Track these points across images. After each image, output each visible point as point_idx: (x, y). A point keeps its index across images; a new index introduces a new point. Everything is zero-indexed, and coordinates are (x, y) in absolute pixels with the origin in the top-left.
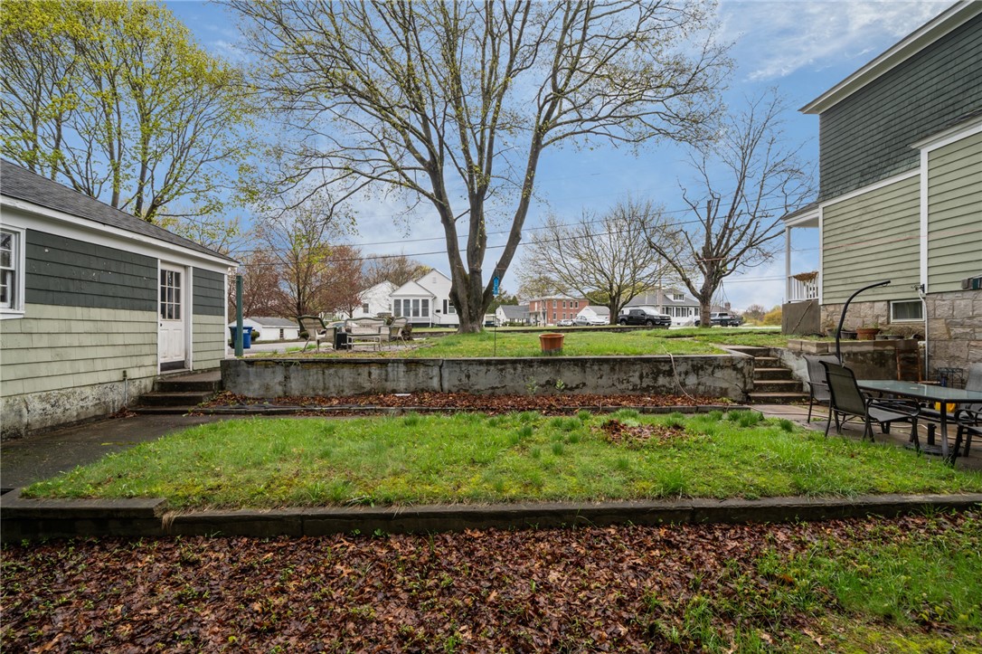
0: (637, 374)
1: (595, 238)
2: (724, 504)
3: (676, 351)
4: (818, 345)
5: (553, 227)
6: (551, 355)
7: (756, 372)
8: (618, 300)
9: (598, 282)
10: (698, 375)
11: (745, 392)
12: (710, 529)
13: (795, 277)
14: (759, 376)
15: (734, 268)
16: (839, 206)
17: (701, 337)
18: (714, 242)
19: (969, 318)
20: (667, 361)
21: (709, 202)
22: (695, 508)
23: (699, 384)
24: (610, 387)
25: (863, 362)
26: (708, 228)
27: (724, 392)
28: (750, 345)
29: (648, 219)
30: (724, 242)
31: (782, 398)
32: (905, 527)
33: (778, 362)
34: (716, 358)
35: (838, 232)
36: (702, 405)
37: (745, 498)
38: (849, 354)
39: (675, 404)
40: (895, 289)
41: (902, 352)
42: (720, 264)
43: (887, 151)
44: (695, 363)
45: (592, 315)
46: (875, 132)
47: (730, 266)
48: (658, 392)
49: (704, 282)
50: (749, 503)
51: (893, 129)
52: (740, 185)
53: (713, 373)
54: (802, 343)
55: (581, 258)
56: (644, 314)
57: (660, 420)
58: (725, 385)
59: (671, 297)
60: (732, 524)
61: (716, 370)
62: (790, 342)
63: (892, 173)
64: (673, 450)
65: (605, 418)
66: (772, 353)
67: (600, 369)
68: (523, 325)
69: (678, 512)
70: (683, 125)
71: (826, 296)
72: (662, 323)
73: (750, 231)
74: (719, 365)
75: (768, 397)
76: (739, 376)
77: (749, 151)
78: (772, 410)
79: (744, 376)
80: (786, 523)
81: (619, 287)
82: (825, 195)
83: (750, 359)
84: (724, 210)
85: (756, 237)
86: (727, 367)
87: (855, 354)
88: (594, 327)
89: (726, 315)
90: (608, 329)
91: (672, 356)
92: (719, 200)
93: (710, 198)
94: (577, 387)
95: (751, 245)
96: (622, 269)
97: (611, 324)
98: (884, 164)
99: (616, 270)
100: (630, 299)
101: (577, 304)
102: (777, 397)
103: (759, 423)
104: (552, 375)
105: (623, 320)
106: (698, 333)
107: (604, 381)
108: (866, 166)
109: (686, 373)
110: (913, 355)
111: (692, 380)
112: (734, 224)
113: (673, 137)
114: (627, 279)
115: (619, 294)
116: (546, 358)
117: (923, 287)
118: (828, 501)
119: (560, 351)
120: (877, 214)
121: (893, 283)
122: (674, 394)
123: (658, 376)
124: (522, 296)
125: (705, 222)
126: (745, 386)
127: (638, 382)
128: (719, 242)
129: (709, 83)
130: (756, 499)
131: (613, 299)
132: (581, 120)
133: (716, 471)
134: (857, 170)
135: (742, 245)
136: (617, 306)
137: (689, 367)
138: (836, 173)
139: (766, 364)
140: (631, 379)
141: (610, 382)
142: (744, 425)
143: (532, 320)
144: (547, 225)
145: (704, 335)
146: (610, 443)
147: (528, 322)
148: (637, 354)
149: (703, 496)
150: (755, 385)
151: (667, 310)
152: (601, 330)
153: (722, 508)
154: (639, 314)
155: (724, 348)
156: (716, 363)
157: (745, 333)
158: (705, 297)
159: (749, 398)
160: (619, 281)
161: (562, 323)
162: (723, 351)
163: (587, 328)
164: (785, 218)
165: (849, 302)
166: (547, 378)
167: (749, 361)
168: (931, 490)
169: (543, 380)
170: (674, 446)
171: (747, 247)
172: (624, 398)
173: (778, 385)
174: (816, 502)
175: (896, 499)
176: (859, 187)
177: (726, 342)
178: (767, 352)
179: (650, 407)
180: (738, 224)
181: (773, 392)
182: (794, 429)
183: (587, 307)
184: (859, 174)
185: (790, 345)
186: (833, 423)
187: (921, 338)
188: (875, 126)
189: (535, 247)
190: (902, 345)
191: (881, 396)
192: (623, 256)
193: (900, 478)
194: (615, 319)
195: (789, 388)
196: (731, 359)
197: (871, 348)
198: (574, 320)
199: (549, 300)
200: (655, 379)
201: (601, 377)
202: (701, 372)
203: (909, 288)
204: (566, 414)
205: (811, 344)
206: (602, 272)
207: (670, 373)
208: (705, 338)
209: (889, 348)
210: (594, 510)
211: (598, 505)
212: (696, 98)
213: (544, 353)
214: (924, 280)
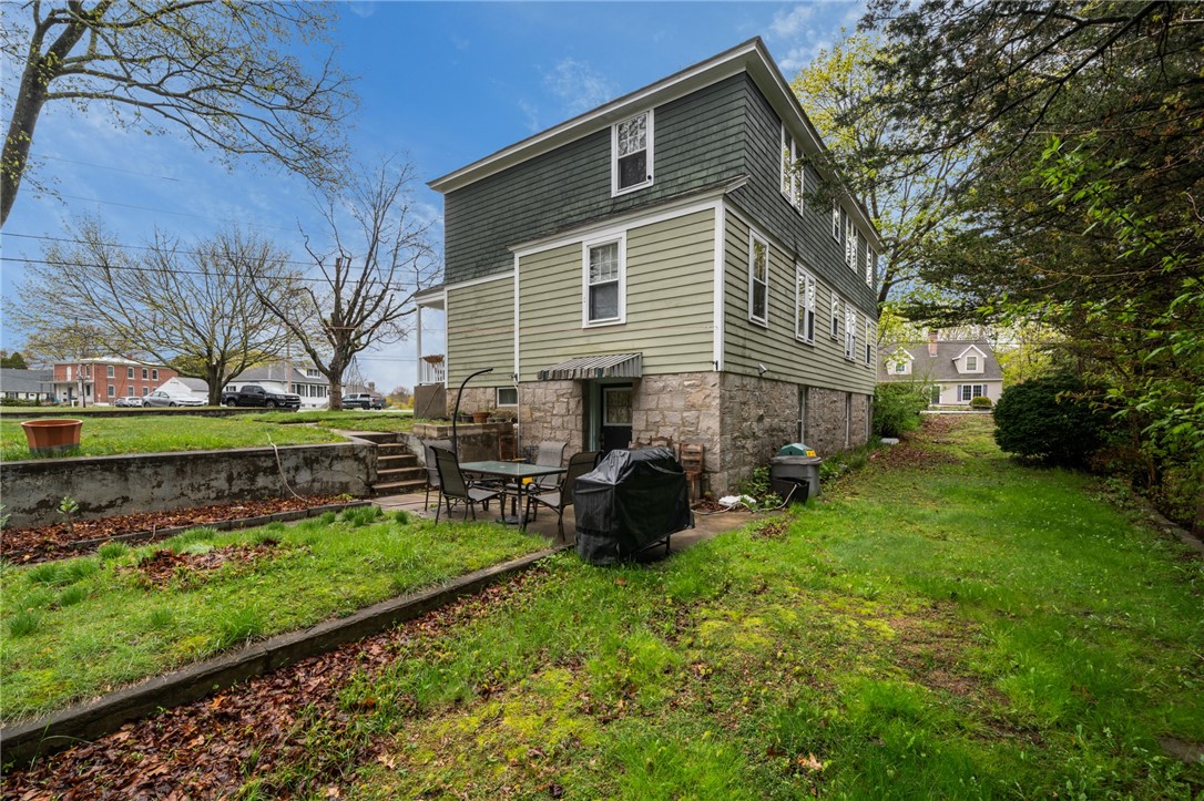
0: (223, 475)
1: (178, 276)
2: (312, 633)
3: (283, 441)
4: (439, 429)
5: (95, 244)
6: (50, 456)
7: (380, 461)
8: (222, 371)
9: (187, 342)
10: (312, 469)
11: (369, 485)
12: (290, 673)
13: (426, 359)
14: (385, 465)
15: (368, 343)
16: (460, 292)
17: (326, 423)
18: (346, 308)
19: (544, 404)
20: (270, 454)
21: (338, 260)
22: (269, 652)
23: (313, 481)
24: (177, 498)
25: (475, 444)
26: (337, 290)
27: (345, 488)
28: (377, 431)
29: (266, 266)
30: (356, 310)
31: (406, 486)
32: (486, 600)
33: (404, 449)
34: (334, 448)
35: (460, 317)
36: (315, 507)
37: (339, 618)
38: (464, 436)
39: (279, 509)
40: (497, 377)
41: (503, 434)
42: (352, 338)
43: (494, 248)
44: (308, 455)
45: (181, 391)
46: (486, 228)
47: (364, 339)
48: (257, 497)
49: (333, 355)
50: (342, 622)
51: (498, 229)
52: (372, 249)
53: (331, 465)
54: (425, 427)
55: (153, 303)
56: (263, 392)
57: (245, 537)
58: (345, 479)
59: (304, 373)
60: (319, 654)
61: (335, 462)
62: (416, 426)
63: (499, 270)
64: (252, 578)
65: (146, 550)
66: (399, 439)
67: (156, 473)
68: (38, 403)
69: (243, 667)
70: (300, 152)
71: (451, 380)
72: (289, 404)
73: (384, 303)
74: (338, 455)
75: (392, 488)
76: (361, 467)
77: (381, 213)
78: (395, 501)
79: (367, 467)
80: (383, 631)
81: (223, 353)
82: (449, 279)
83: (373, 446)
84: (355, 276)
85: (390, 310)
86: (347, 457)
87: (469, 437)
88: (182, 408)
89: (368, 396)
90: (205, 413)
91: (276, 448)
92: (350, 260)
93: (339, 255)
94: (111, 504)
95: (384, 319)
96: (226, 328)
97: (210, 404)
98: (492, 260)
99: (218, 328)
100: (240, 371)
101: (158, 374)
102: (401, 487)
103: (375, 519)
104: (53, 492)
105: (229, 399)
106: (325, 417)
107: (165, 490)
108: (480, 258)
109: (297, 469)
110: (510, 436)
111: (304, 477)
112: (367, 292)
113: (286, 162)
114: (235, 343)
115: (222, 362)
116: (37, 461)
117: (516, 377)
118: (425, 593)
119: (74, 448)
120: (488, 305)
121: (495, 371)
122: (280, 497)
123: (256, 475)
124: (35, 353)
125: (334, 284)
126: (368, 478)
127: (225, 486)
128: (351, 311)
129: (333, 111)
130: (351, 614)
131: (213, 369)
132: (128, 80)
133: (308, 592)
134: (472, 260)
135: (375, 318)
136: (220, 379)
137: (301, 460)
138: (458, 259)
139: (393, 451)
140: (213, 483)
141: (177, 491)
142: (359, 524)
143: (60, 396)
144: (82, 238)
145: (330, 420)
146: (147, 589)
147: (51, 399)
148: (222, 447)
149: (285, 631)
150: (380, 476)
151: (299, 388)
152: (193, 413)
153: (307, 639)
154: (256, 393)
155: (347, 434)
156: (334, 454)
157: (377, 417)
158: (334, 375)
159: (373, 491)
160: (221, 345)
161: (127, 400)
162: (345, 437)
163: (171, 410)
164: (418, 294)
165: (462, 387)
166: (43, 496)
167: (372, 449)
168: (507, 559)
169: (32, 501)
170: (257, 571)
171: (381, 321)
172: (199, 512)
173: (403, 473)
174: (414, 598)
175: (481, 574)
176: (474, 278)
177: (354, 427)
178: (393, 437)
179: (241, 519)
180: (371, 293)
181: (398, 481)
182: (409, 520)
183: (174, 379)
184: (474, 265)
185: (415, 430)
186: (444, 508)
187: (515, 421)
188: (485, 222)
189: (55, 272)
190: (502, 428)
191: (482, 477)
192: (228, 309)
193: (486, 553)
194: (216, 397)
195: (414, 475)
196: (352, 448)
197: (480, 431)
198: (147, 398)
199: (98, 364)
200: (252, 480)
201: (159, 485)
202: (315, 466)
203: (507, 377)
204: (81, 553)
205: (432, 428)
206: (193, 327)
207: (274, 470)
208: (331, 423)
209: (494, 430)
210: (85, 714)
211: (96, 701)
212: (314, 122)
213: (33, 454)
214: (517, 371)
